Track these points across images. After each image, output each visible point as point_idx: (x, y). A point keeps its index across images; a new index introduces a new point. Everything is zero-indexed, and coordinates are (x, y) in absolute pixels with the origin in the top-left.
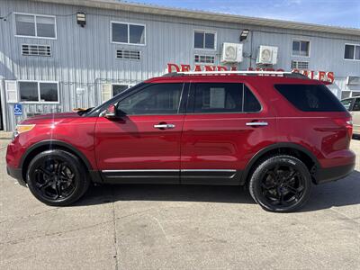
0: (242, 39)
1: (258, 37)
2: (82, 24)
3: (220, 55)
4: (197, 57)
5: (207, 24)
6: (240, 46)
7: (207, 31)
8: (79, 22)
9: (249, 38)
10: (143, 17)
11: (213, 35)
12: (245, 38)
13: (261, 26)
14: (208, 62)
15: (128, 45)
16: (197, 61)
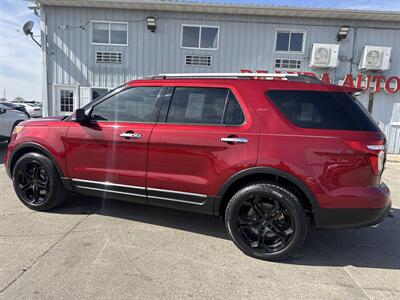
0: (340, 38)
1: (363, 34)
2: (152, 29)
3: (309, 59)
4: (278, 61)
5: (294, 22)
6: (336, 48)
7: (293, 30)
8: (149, 27)
9: (351, 37)
10: (217, 18)
11: (302, 35)
12: (345, 36)
13: (369, 21)
14: (292, 67)
15: (199, 50)
16: (278, 66)
